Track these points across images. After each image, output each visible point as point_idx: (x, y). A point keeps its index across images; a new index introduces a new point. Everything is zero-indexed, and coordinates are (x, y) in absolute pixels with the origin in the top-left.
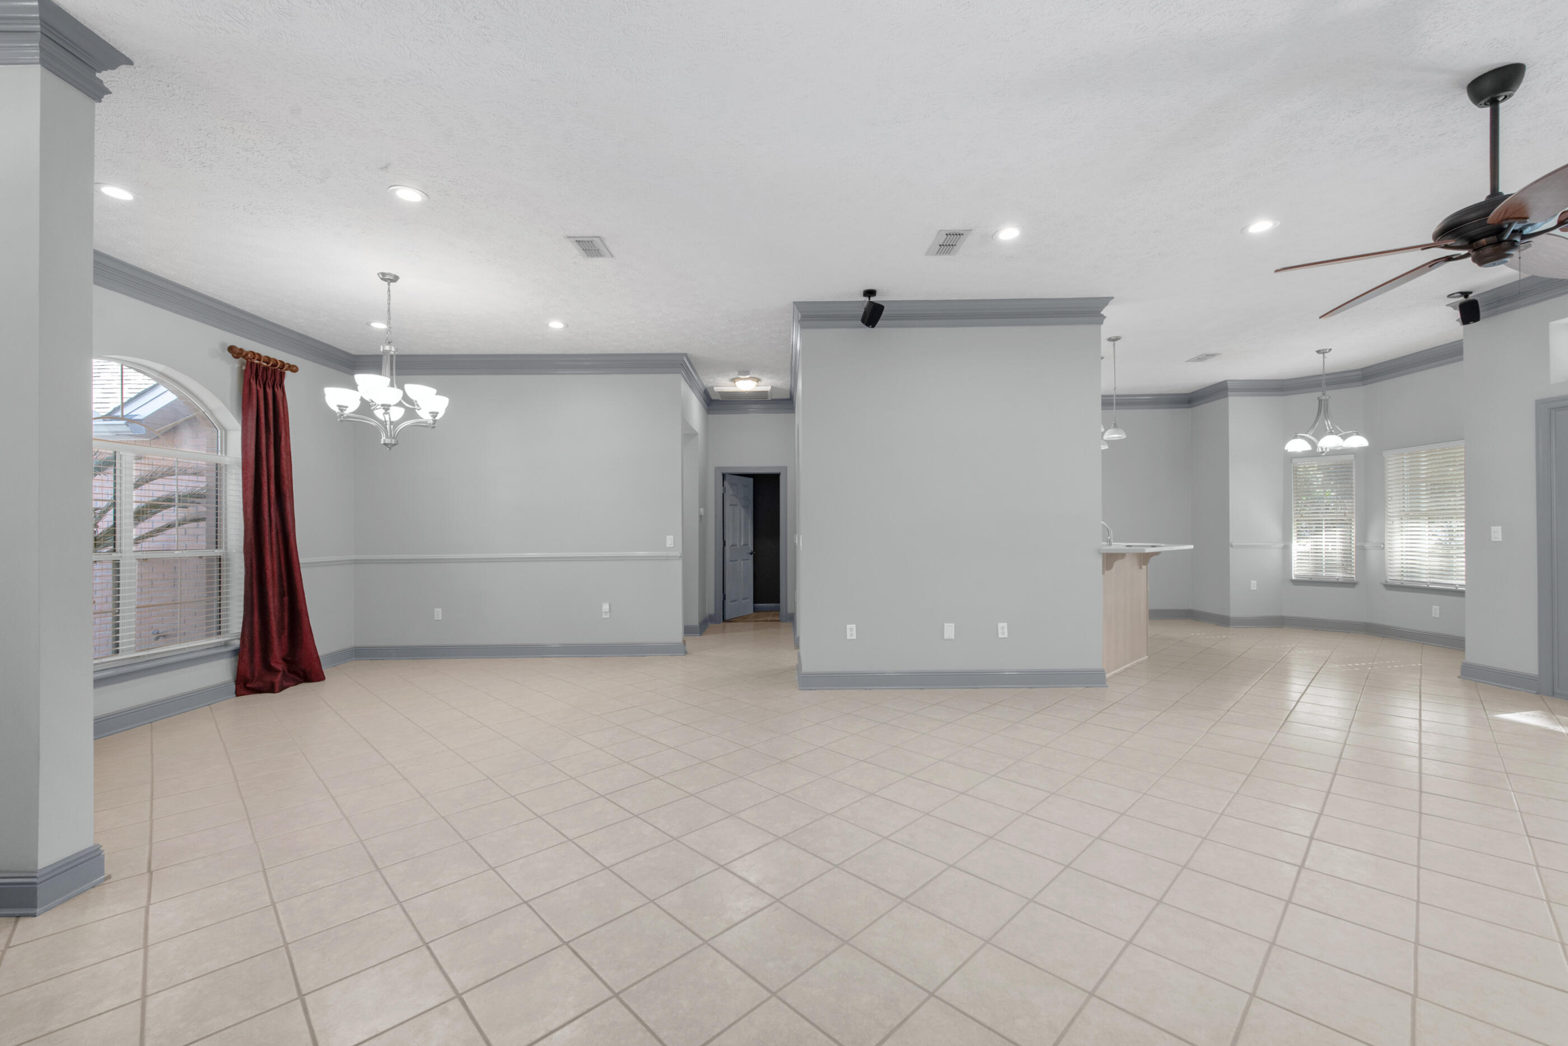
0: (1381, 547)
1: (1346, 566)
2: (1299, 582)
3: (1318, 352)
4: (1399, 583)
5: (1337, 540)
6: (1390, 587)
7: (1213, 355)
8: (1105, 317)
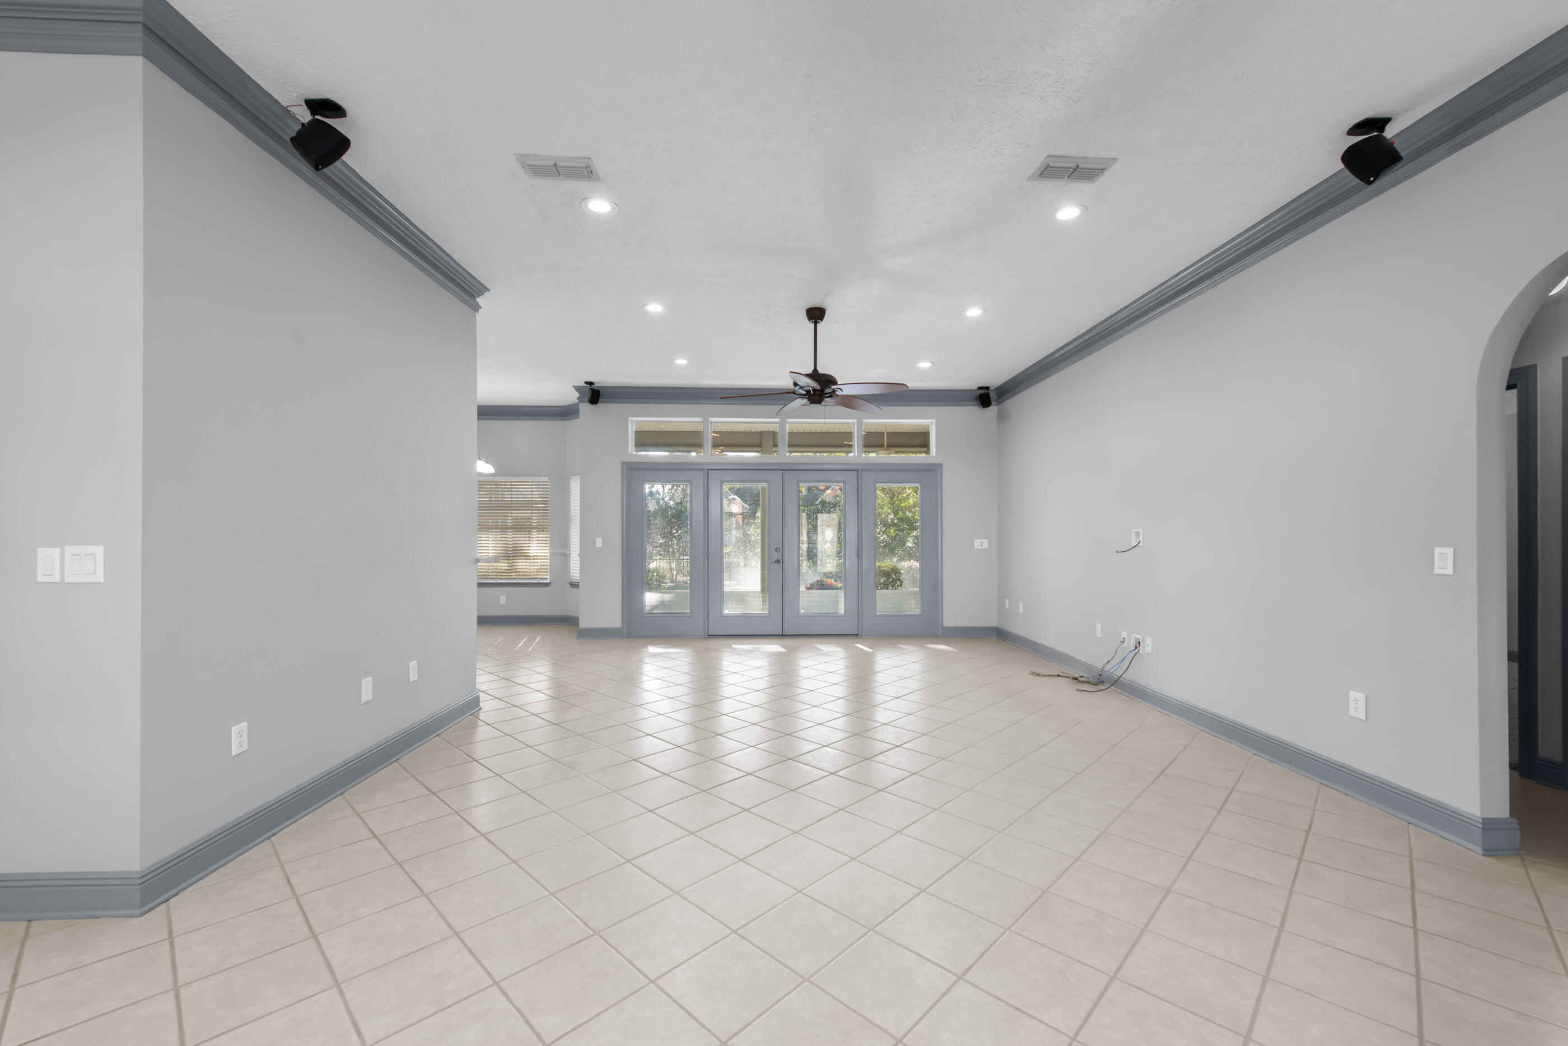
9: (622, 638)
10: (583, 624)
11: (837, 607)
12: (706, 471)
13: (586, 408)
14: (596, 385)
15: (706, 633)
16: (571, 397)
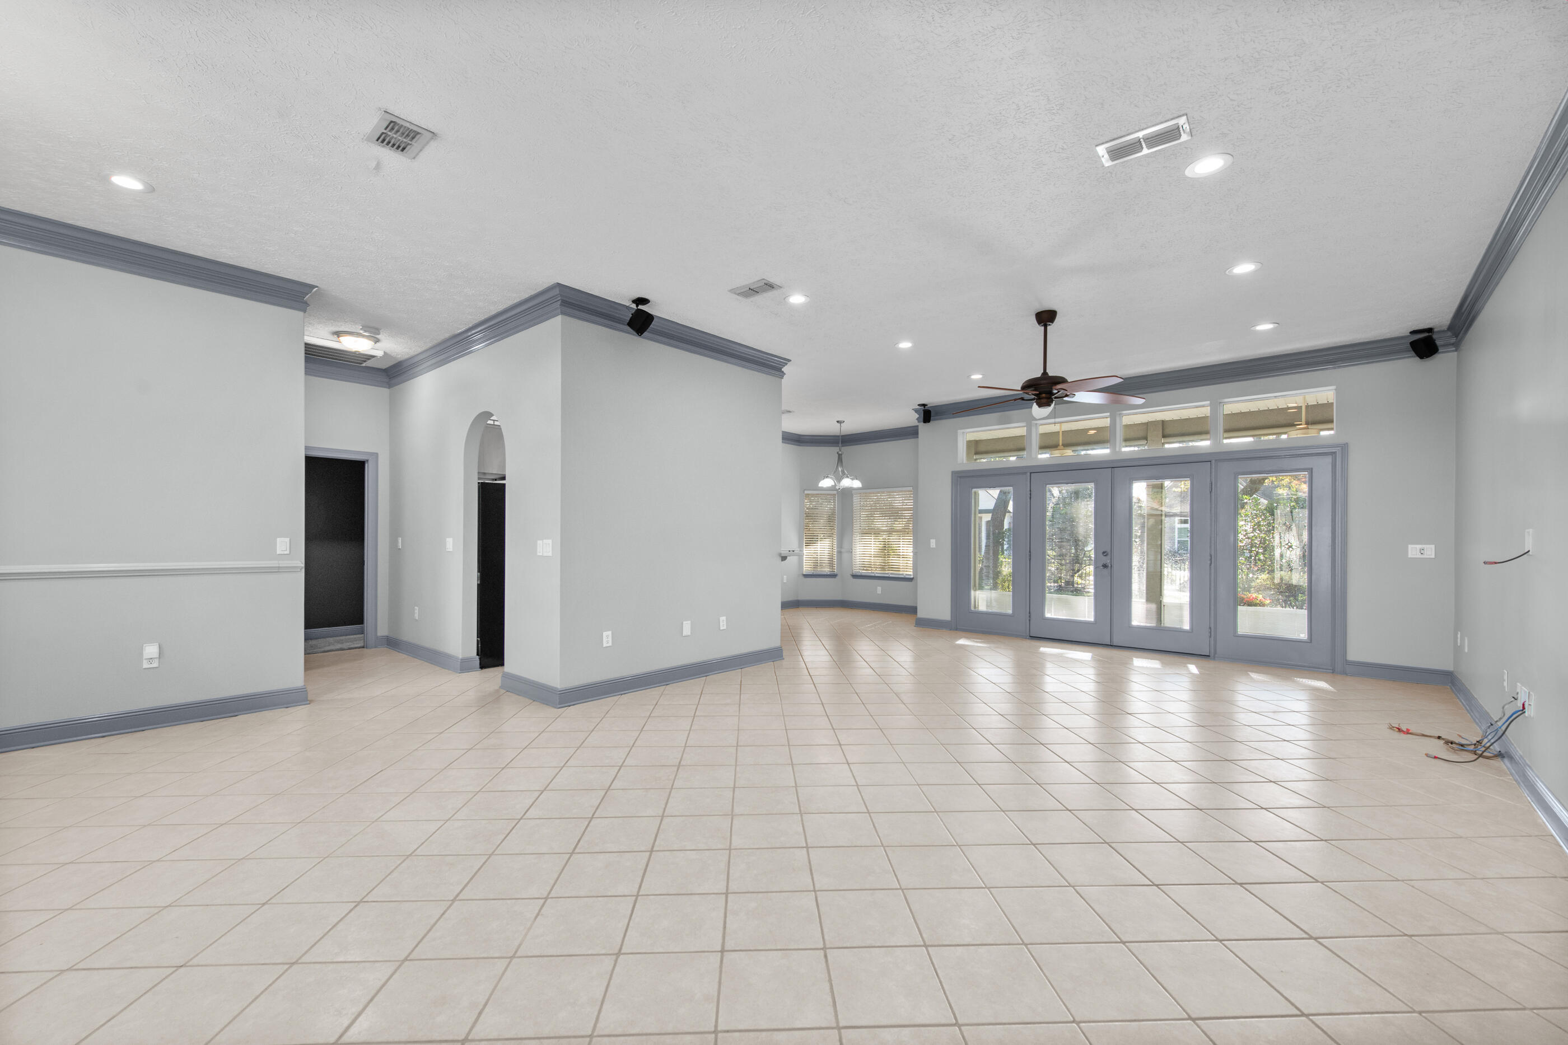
0: (850, 552)
1: (831, 564)
2: (806, 576)
3: (838, 422)
4: (859, 574)
5: (826, 549)
6: (855, 576)
7: (790, 412)
8: (785, 374)
9: (950, 630)
10: (921, 614)
11: (1181, 621)
12: (1029, 474)
13: (923, 428)
14: (929, 406)
15: (1028, 634)
16: (910, 418)
